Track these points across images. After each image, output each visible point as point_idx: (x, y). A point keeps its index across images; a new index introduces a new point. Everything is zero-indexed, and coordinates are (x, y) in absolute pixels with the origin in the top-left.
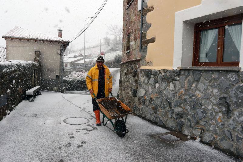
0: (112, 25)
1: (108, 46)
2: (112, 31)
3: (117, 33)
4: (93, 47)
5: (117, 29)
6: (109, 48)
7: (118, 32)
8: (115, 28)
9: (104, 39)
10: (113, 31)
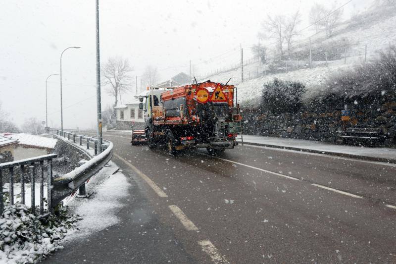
0: (270, 18)
1: (262, 63)
2: (270, 30)
3: (283, 35)
4: (226, 72)
5: (282, 26)
6: (265, 67)
7: (285, 32)
8: (277, 23)
9: (253, 48)
10: (274, 30)
